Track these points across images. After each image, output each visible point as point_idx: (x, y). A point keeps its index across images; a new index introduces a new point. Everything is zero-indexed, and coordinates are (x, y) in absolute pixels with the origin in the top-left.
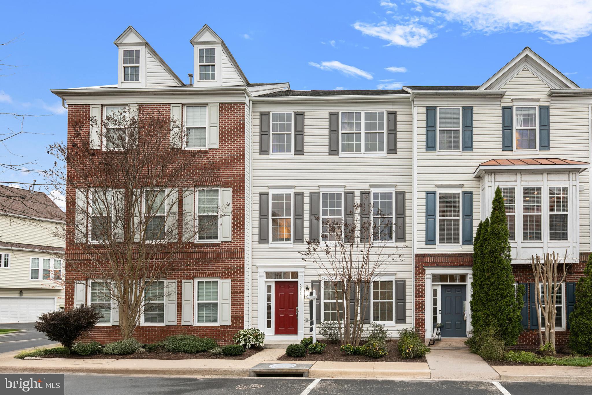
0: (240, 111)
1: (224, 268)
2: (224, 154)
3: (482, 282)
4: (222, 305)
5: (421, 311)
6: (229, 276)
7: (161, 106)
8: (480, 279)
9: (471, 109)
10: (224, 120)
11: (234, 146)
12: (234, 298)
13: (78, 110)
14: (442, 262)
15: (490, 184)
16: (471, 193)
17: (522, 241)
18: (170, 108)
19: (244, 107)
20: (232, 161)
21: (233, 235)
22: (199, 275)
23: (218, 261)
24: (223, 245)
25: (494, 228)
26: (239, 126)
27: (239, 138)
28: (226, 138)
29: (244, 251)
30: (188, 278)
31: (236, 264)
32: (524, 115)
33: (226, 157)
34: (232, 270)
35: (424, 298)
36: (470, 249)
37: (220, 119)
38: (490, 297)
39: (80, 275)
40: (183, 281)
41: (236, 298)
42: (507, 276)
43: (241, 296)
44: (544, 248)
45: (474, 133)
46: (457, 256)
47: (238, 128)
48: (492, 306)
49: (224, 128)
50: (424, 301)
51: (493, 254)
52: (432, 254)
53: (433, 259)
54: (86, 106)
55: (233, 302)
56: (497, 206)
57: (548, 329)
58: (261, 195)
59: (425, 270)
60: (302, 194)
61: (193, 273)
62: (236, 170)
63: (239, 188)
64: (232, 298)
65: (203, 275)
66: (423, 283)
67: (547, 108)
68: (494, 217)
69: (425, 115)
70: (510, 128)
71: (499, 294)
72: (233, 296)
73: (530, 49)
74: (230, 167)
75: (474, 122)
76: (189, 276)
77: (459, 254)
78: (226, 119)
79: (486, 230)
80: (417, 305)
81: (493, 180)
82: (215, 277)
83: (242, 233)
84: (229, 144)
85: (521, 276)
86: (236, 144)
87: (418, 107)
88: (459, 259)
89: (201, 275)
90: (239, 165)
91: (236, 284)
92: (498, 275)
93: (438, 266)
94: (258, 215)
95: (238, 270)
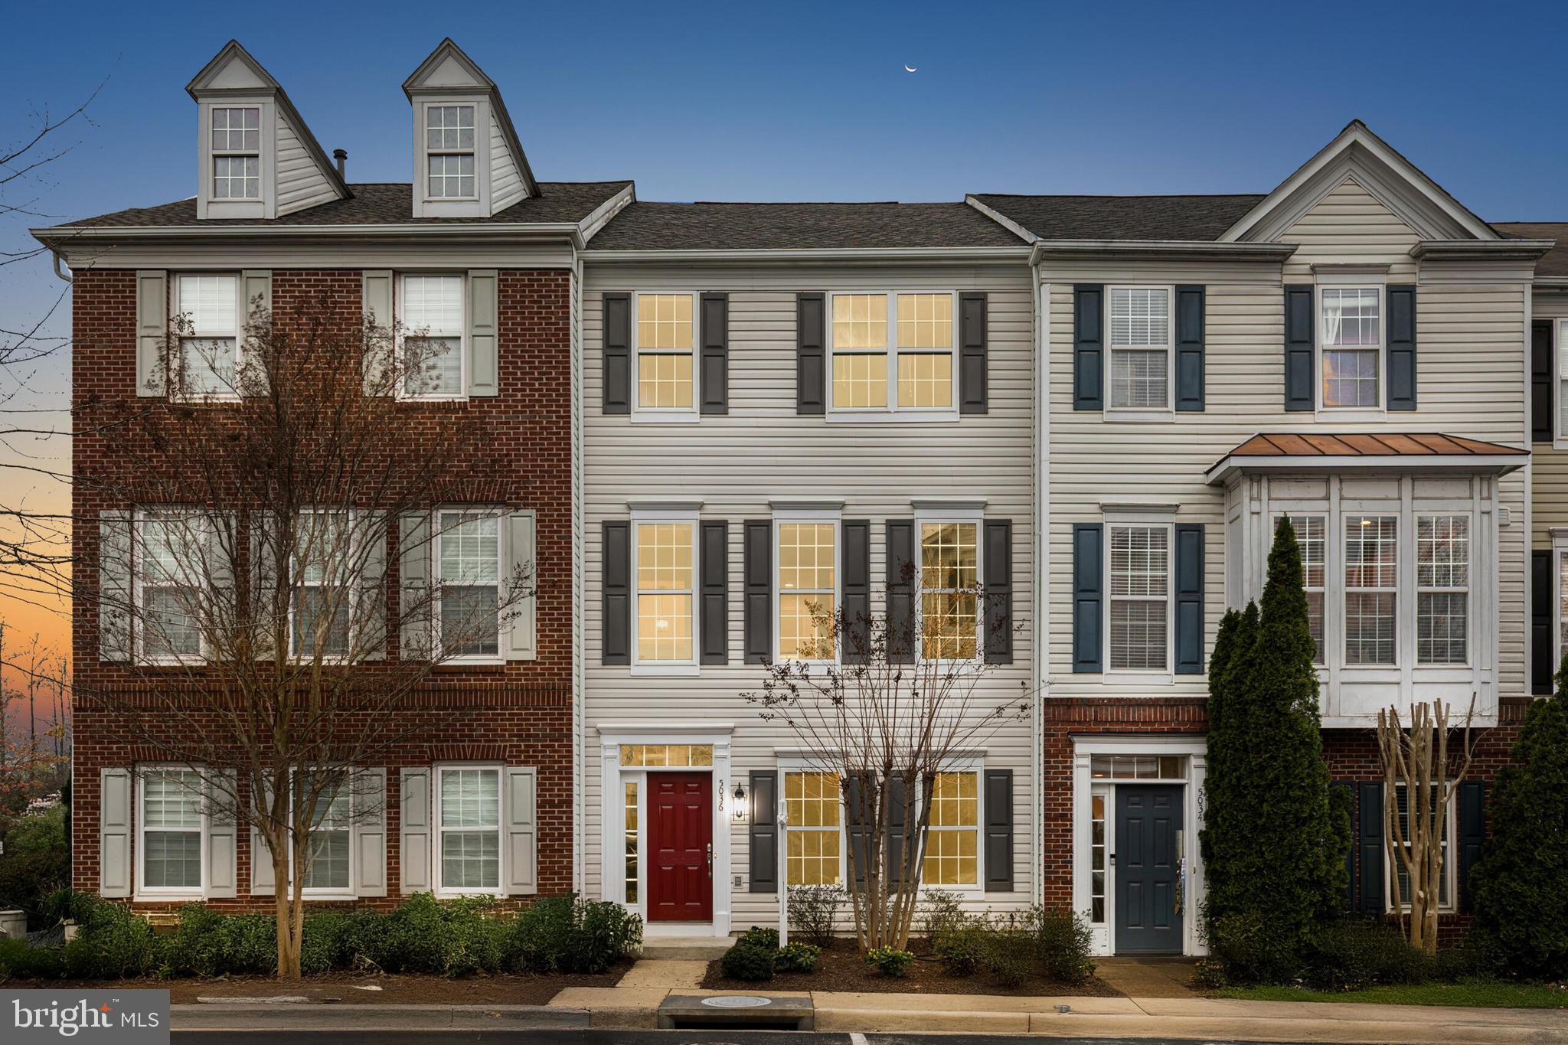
0: (557, 291)
1: (515, 735)
2: (514, 412)
3: (1239, 779)
4: (512, 838)
5: (1060, 857)
6: (531, 757)
7: (334, 275)
8: (1235, 770)
9: (1199, 291)
10: (512, 318)
11: (542, 390)
12: (545, 818)
13: (102, 286)
14: (1118, 722)
15: (1255, 506)
16: (1198, 529)
17: (1344, 666)
18: (359, 280)
19: (568, 280)
20: (536, 434)
21: (541, 641)
22: (448, 753)
23: (499, 714)
24: (512, 669)
25: (1275, 633)
26: (553, 335)
27: (554, 368)
28: (519, 368)
29: (571, 688)
30: (415, 763)
31: (550, 725)
32: (1345, 311)
33: (520, 423)
34: (539, 741)
35: (1071, 820)
36: (1197, 686)
37: (500, 313)
38: (1263, 820)
39: (114, 753)
40: (403, 771)
41: (550, 818)
42: (1311, 763)
43: (564, 812)
44: (1403, 684)
45: (1208, 359)
46: (1161, 706)
47: (550, 340)
48: (1270, 845)
49: (512, 340)
50: (1071, 831)
51: (1274, 704)
52: (1093, 700)
53: (1096, 712)
54: (123, 275)
55: (542, 829)
56: (1283, 573)
57: (1419, 908)
58: (607, 526)
59: (1071, 744)
60: (724, 525)
61: (430, 747)
62: (546, 460)
63: (556, 510)
64: (538, 818)
65: (459, 755)
66: (1067, 778)
67: (1410, 290)
68: (1274, 603)
69: (1071, 308)
70: (1306, 347)
71: (1289, 813)
72: (542, 812)
73: (1364, 126)
74: (529, 450)
75: (1208, 329)
76: (417, 757)
77: (1167, 700)
78: (518, 313)
79: (1249, 637)
80: (1051, 841)
81: (1264, 496)
82: (493, 759)
83: (564, 636)
84: (527, 385)
85: (1336, 762)
86: (546, 384)
87: (1053, 286)
88: (1168, 714)
89: (454, 756)
90: (554, 444)
91: (550, 779)
92: (1286, 761)
93: (1107, 733)
94: (599, 586)
95: (556, 741)
